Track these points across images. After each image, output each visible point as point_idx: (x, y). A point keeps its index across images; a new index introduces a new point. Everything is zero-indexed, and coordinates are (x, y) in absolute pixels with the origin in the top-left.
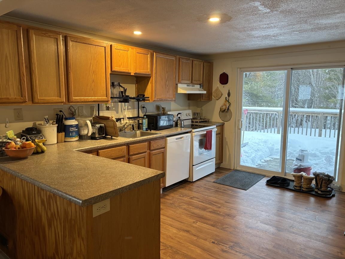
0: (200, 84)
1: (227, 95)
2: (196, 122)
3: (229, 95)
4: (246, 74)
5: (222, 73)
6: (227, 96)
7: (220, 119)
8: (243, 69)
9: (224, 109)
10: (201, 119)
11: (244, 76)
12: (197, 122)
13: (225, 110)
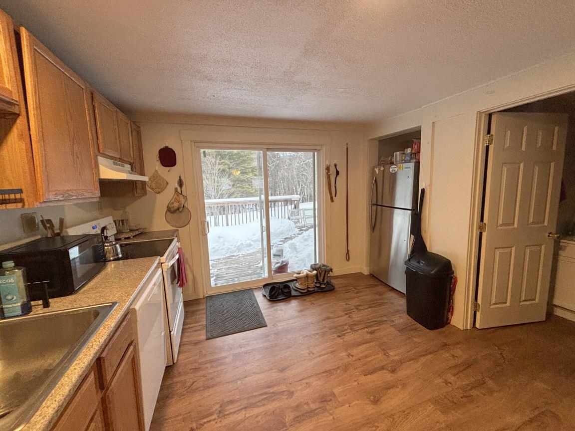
0: (131, 164)
1: (176, 184)
2: (125, 238)
3: (181, 183)
4: (204, 152)
5: (162, 147)
6: (177, 186)
7: (168, 225)
8: (199, 144)
9: (176, 208)
10: (131, 231)
11: (202, 155)
12: (129, 238)
13: (178, 209)
